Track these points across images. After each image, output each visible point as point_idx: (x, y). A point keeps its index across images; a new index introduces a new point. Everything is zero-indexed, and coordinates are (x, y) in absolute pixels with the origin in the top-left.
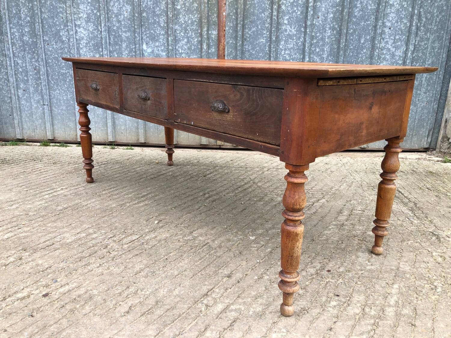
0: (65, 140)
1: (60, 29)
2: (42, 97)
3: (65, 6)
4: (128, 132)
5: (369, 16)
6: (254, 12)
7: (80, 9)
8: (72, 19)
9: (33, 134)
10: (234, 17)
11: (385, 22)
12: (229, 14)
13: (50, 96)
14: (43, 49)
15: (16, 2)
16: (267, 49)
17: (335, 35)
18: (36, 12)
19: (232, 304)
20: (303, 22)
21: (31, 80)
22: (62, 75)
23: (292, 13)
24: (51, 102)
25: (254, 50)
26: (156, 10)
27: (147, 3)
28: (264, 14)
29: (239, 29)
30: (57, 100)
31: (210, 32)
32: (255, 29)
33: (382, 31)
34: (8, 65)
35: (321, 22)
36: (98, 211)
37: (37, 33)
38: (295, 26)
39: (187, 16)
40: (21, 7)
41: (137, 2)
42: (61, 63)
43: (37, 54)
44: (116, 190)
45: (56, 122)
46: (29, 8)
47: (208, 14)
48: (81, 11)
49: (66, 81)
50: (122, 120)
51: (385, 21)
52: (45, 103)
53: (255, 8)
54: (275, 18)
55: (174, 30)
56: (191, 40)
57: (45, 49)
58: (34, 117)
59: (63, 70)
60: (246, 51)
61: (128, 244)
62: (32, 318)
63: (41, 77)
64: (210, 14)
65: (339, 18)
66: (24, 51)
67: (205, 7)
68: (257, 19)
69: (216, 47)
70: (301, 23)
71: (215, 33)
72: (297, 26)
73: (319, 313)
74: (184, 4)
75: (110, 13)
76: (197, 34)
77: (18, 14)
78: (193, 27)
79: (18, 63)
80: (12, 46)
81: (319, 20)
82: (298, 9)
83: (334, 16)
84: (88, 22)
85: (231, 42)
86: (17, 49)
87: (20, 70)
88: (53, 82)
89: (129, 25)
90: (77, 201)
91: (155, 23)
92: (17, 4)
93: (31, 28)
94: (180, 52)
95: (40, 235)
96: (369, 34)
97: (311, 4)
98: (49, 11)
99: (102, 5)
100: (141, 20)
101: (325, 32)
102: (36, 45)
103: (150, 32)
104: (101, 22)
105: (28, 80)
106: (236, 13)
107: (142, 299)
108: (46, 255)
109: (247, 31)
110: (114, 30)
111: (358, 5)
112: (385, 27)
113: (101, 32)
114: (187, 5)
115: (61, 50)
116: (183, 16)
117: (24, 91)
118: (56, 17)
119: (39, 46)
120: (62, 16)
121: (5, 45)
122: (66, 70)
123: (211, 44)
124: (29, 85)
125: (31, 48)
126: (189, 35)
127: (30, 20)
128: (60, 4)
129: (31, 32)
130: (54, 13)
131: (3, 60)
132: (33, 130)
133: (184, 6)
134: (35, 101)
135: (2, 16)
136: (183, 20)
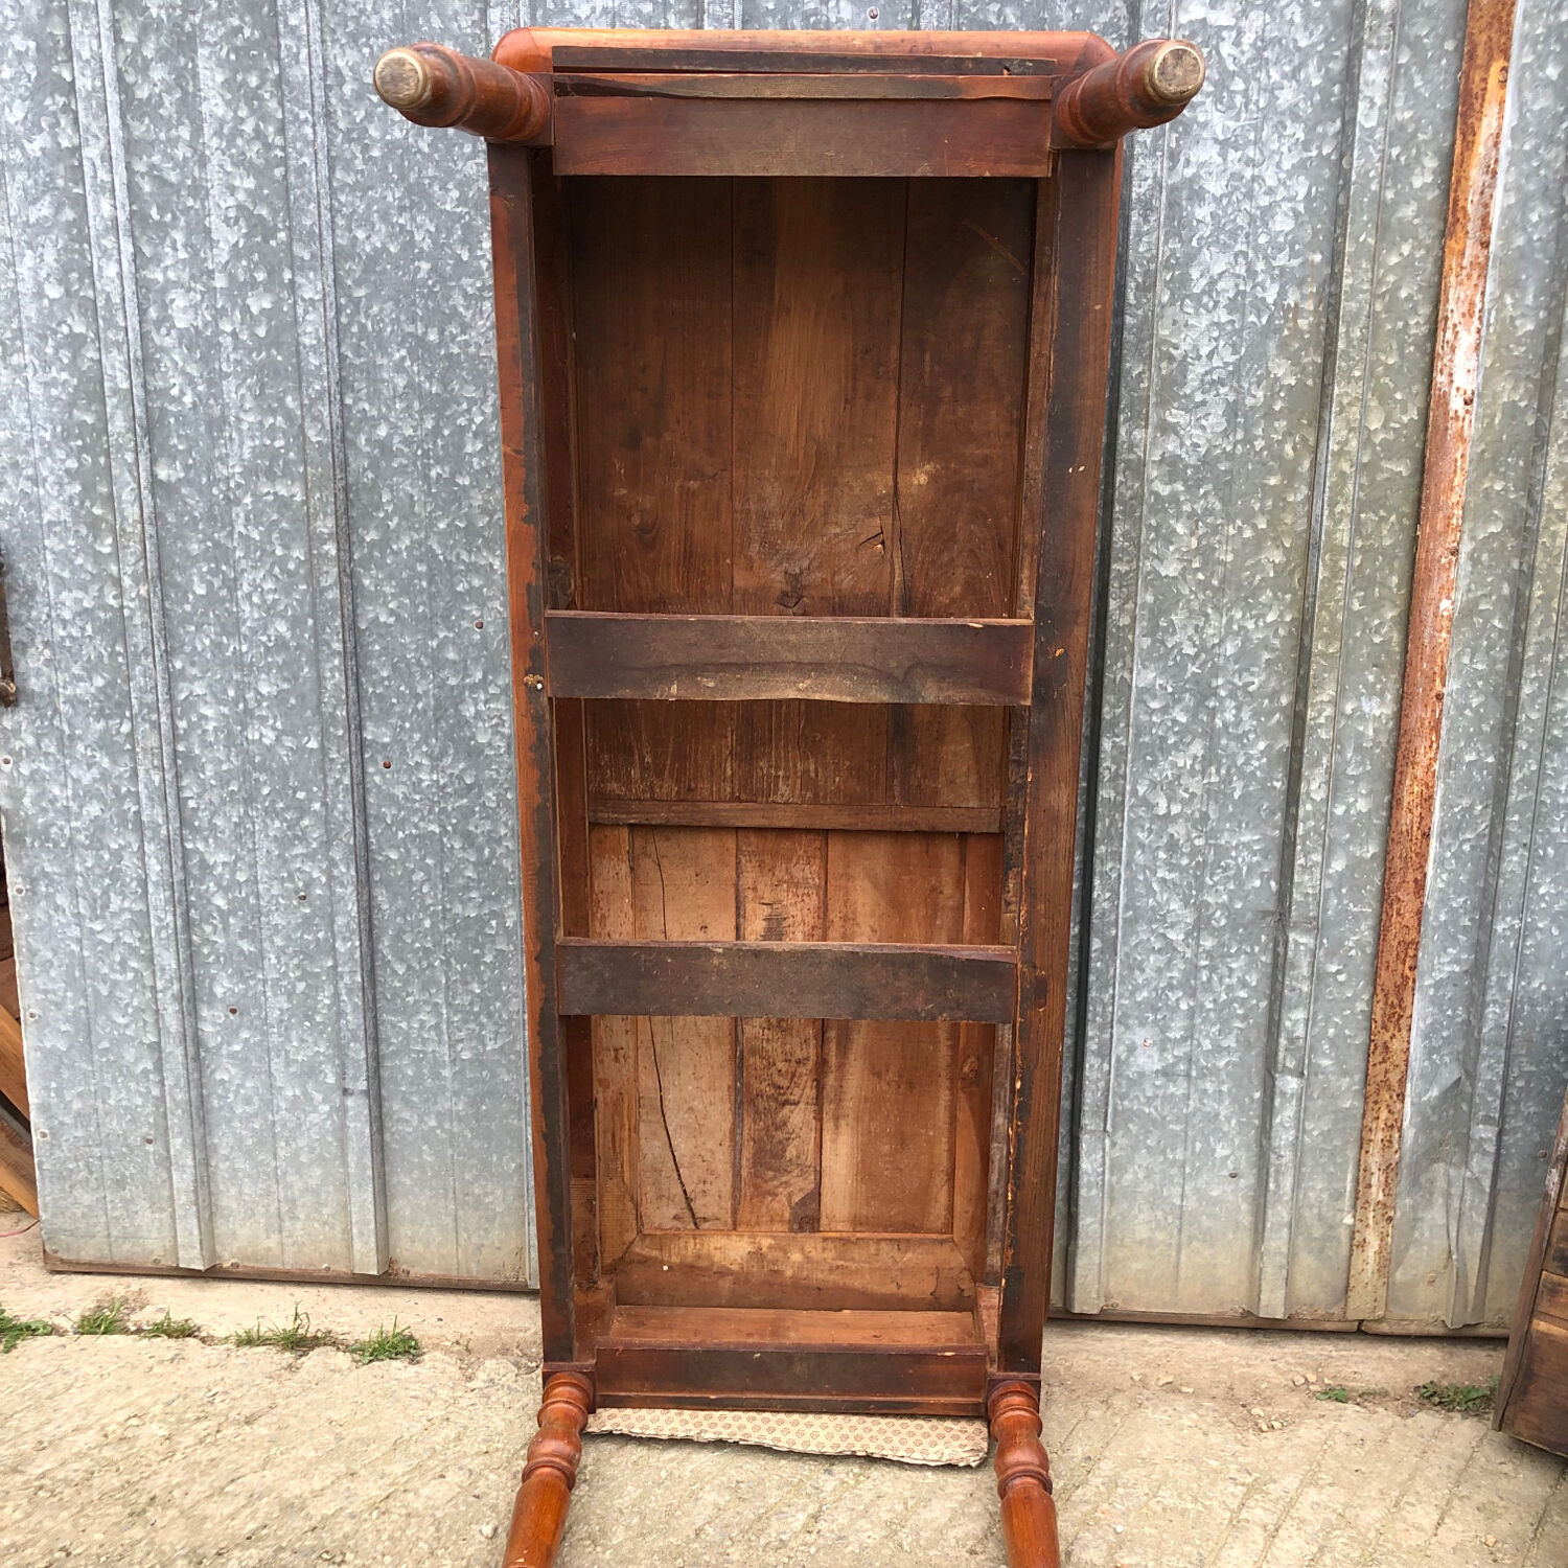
0: (454, 1274)
1: (462, 688)
2: (338, 1047)
9: (272, 1242)
10: (1496, 623)
12: (1469, 610)
14: (357, 792)
15: (208, 537)
21: (280, 952)
22: (455, 929)
24: (385, 1074)
29: (1526, 690)
30: (417, 1062)
31: (1349, 708)
34: (153, 878)
37: (327, 709)
39: (1214, 616)
40: (243, 564)
42: (457, 871)
43: (324, 820)
45: (408, 1182)
46: (284, 570)
47: (1347, 608)
49: (476, 961)
52: (350, 1086)
55: (1133, 694)
56: (1232, 745)
58: (281, 1153)
59: (463, 903)
60: (1556, 807)
63: (340, 945)
64: (1356, 606)
66: (249, 801)
67: (1334, 567)
69: (1381, 786)
71: (1379, 709)
74: (1206, 553)
76: (1270, 714)
77: (223, 601)
78: (1247, 678)
79: (205, 866)
80: (178, 777)
85: (1468, 758)
86: (204, 787)
87: (220, 901)
88: (401, 969)
92: (217, 544)
93: (294, 678)
94: (1162, 811)
98: (405, 589)
102: (322, 770)
105: (258, 959)
106: (1519, 607)
114: (1221, 554)
115: (458, 794)
116: (1190, 617)
117: (233, 1011)
118: (446, 618)
119: (338, 782)
120: (476, 613)
121: (141, 775)
122: (481, 905)
123: (1350, 772)
124: (265, 981)
125: (285, 785)
126: (1218, 723)
127: (288, 635)
128: (470, 552)
129: (293, 701)
130: (432, 597)
131: (122, 848)
132: (275, 1220)
133: (1205, 563)
134: (293, 1069)
135: (126, 612)
136: (1190, 638)
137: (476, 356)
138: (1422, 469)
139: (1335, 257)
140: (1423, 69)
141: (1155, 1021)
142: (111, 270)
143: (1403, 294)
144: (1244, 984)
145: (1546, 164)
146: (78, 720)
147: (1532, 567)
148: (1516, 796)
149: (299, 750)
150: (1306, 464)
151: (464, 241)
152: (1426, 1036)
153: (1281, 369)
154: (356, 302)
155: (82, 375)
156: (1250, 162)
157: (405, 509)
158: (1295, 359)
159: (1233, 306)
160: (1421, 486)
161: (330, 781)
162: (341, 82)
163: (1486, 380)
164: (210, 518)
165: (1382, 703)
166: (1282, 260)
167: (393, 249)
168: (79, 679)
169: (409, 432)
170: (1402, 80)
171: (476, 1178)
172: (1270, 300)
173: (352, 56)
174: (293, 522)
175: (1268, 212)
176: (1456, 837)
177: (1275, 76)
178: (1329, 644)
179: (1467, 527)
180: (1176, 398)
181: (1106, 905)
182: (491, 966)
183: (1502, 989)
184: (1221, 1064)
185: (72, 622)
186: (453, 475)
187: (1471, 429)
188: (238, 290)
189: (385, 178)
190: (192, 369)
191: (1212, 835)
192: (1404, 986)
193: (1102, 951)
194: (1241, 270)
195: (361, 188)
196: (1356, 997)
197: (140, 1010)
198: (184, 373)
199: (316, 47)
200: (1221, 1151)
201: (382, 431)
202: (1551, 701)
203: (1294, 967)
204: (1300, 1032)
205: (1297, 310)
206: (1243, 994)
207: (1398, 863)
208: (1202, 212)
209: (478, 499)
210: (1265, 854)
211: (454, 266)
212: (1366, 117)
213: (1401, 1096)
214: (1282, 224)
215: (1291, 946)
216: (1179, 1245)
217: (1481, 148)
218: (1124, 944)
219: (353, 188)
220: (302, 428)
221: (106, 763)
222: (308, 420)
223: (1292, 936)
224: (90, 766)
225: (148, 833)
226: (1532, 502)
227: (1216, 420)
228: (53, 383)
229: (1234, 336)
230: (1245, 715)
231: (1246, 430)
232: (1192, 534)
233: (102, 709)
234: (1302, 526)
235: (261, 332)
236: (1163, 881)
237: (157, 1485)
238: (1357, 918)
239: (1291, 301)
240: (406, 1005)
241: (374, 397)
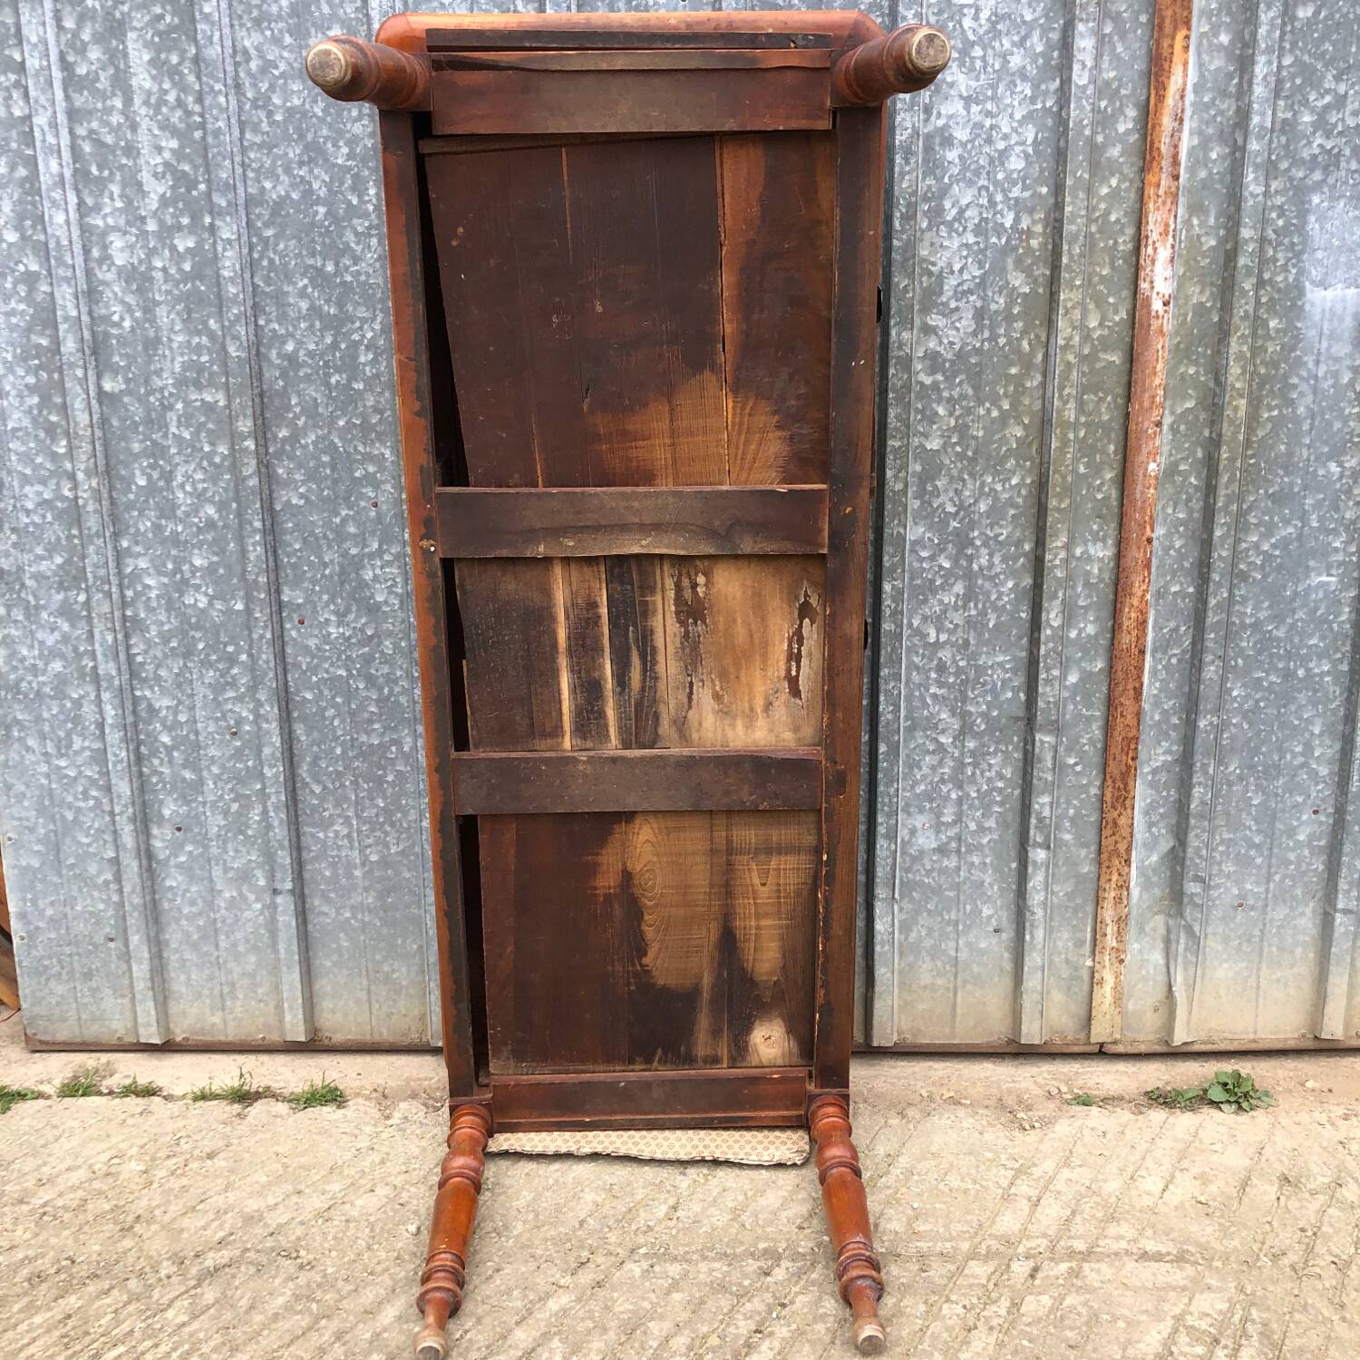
0: (368, 1038)
1: (362, 556)
2: (268, 855)
6: (1290, 454)
9: (217, 1019)
10: (1192, 480)
12: (1171, 471)
13: (299, 848)
14: (278, 645)
15: (147, 438)
16: (1344, 618)
21: (217, 779)
22: (362, 755)
24: (307, 875)
25: (1283, 621)
28: (1340, 464)
29: (1218, 533)
30: (333, 865)
31: (1078, 552)
32: (1291, 530)
34: (109, 721)
37: (250, 576)
39: (969, 481)
40: (177, 459)
42: (361, 707)
43: (250, 669)
45: (328, 964)
46: (211, 463)
47: (1075, 471)
49: (380, 781)
52: (278, 886)
53: (1295, 438)
55: (907, 546)
56: (987, 584)
58: (223, 944)
59: (368, 733)
60: (1244, 626)
63: (267, 771)
64: (1082, 469)
66: (187, 655)
67: (1064, 439)
68: (1305, 487)
69: (1106, 613)
71: (1102, 552)
74: (962, 429)
76: (1015, 559)
77: (162, 490)
78: (997, 530)
79: (152, 710)
80: (127, 636)
85: (1174, 589)
86: (149, 644)
87: (165, 739)
88: (317, 789)
92: (155, 443)
93: (222, 552)
94: (932, 639)
98: (312, 476)
102: (247, 627)
105: (198, 786)
106: (1211, 466)
109: (1253, 538)
114: (974, 431)
115: (361, 644)
116: (951, 482)
117: (179, 829)
118: (346, 499)
119: (262, 637)
120: (372, 495)
121: (97, 636)
122: (383, 734)
123: (1081, 603)
124: (204, 803)
125: (218, 641)
126: (975, 567)
127: (216, 516)
128: (365, 444)
129: (221, 571)
130: (335, 482)
131: (82, 697)
132: (218, 1000)
133: (961, 438)
134: (230, 875)
135: (81, 502)
136: (951, 500)
137: (366, 283)
138: (1131, 358)
139: (1058, 189)
140: (1123, 37)
141: (931, 809)
142: (60, 218)
143: (1113, 218)
144: (1001, 777)
145: (1222, 113)
146: (42, 592)
147: (1220, 435)
148: (1212, 618)
149: (229, 612)
150: (1040, 357)
151: (354, 189)
152: (1146, 813)
153: (1018, 281)
154: (266, 241)
155: (35, 305)
156: (989, 114)
157: (311, 411)
158: (1028, 272)
159: (978, 230)
160: (1131, 371)
161: (255, 636)
162: (248, 59)
163: (1180, 286)
164: (148, 421)
165: (1105, 547)
166: (1016, 192)
167: (295, 196)
168: (42, 558)
169: (312, 347)
170: (1107, 48)
171: (385, 959)
172: (1008, 225)
173: (257, 38)
174: (218, 422)
175: (1004, 155)
176: (1165, 653)
177: (1007, 44)
178: (1061, 501)
179: (1167, 404)
180: (935, 305)
181: (890, 716)
182: (393, 785)
183: (1206, 773)
184: (985, 841)
185: (35, 511)
186: (349, 381)
187: (1168, 326)
188: (166, 232)
189: (287, 139)
190: (131, 299)
191: (973, 657)
192: (1128, 774)
193: (887, 753)
194: (983, 201)
195: (267, 147)
196: (1090, 783)
197: (100, 831)
198: (123, 302)
199: (227, 31)
200: (986, 911)
201: (290, 347)
202: (1237, 541)
203: (1040, 761)
204: (1046, 813)
205: (1029, 233)
206: (1000, 784)
207: (1120, 675)
208: (952, 155)
209: (370, 401)
210: (1015, 671)
211: (346, 211)
212: (1080, 77)
213: (1128, 862)
214: (1016, 163)
215: (1038, 744)
216: (955, 988)
217: (1170, 100)
218: (906, 747)
219: (260, 146)
220: (224, 347)
221: (66, 627)
222: (228, 339)
223: (1038, 737)
224: (53, 631)
225: (104, 684)
226: (1218, 383)
227: (966, 322)
228: (12, 313)
229: (980, 254)
230: (997, 560)
231: (992, 330)
232: (951, 415)
233: (61, 583)
234: (1037, 405)
235: (187, 267)
236: (935, 696)
237: (141, 1206)
238: (1089, 720)
239: (1024, 225)
240: (322, 819)
241: (282, 318)
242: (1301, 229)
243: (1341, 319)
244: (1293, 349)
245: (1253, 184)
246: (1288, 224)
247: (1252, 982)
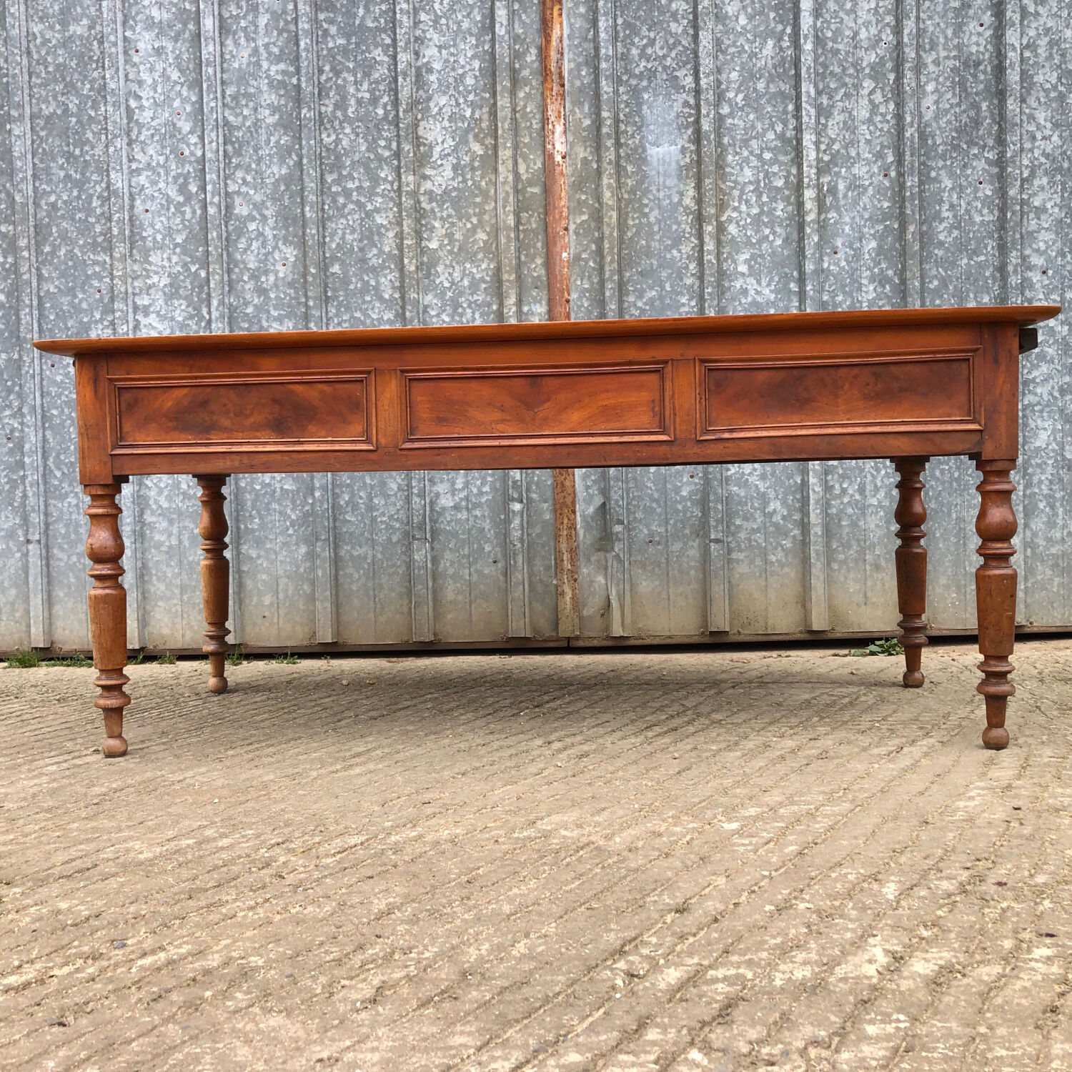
0: (86, 647)
1: (90, 322)
2: (25, 518)
3: (108, 259)
4: (282, 612)
5: (980, 241)
6: (649, 246)
7: (150, 263)
8: (126, 293)
10: (591, 264)
11: (1028, 256)
12: (577, 258)
13: (46, 514)
14: (37, 379)
17: (887, 297)
18: (25, 277)
19: (710, 967)
20: (793, 266)
23: (760, 242)
24: (51, 533)
26: (370, 256)
27: (343, 238)
28: (680, 251)
29: (607, 294)
30: (67, 526)
31: (525, 309)
32: (654, 293)
33: (1024, 279)
35: (843, 264)
36: (225, 792)
37: (22, 335)
38: (771, 280)
39: (457, 268)
41: (313, 236)
43: (20, 396)
44: (269, 746)
45: (61, 595)
47: (519, 258)
48: (153, 268)
50: (264, 577)
51: (1027, 252)
52: (30, 537)
53: (651, 235)
54: (712, 258)
55: (421, 307)
57: (42, 379)
61: (334, 855)
62: (62, 1029)
63: (27, 460)
64: (523, 258)
65: (896, 250)
67: (508, 237)
68: (660, 266)
70: (787, 270)
71: (540, 309)
72: (776, 279)
73: (1004, 976)
74: (450, 236)
75: (237, 270)
76: (488, 314)
78: (476, 297)
81: (839, 260)
82: (774, 233)
83: (880, 247)
84: (171, 298)
88: (58, 474)
89: (291, 298)
90: (149, 774)
91: (366, 289)
93: (7, 322)
95: (48, 847)
96: (988, 290)
97: (810, 218)
98: (62, 275)
99: (216, 248)
100: (326, 286)
101: (859, 289)
102: (19, 368)
103: (352, 317)
104: (209, 294)
106: (600, 252)
107: (412, 968)
108: (78, 889)
109: (631, 299)
110: (247, 315)
111: (945, 214)
112: (1030, 268)
113: (209, 322)
114: (457, 236)
116: (446, 268)
118: (82, 288)
120: (98, 285)
126: (464, 320)
127: (5, 301)
128: (95, 255)
129: (6, 335)
130: (76, 278)
133: (450, 241)
136: (447, 279)
138: (547, 190)
139: (494, 94)
140: (525, 12)
141: (447, 480)
143: (528, 110)
145: (586, 50)
147: (603, 234)
149: (9, 360)
150: (492, 191)
151: (92, 107)
152: (583, 479)
153: (477, 149)
154: (41, 138)
156: (452, 54)
157: (64, 236)
158: (482, 142)
159: (451, 119)
160: (546, 198)
162: (35, 39)
163: (571, 148)
165: (541, 306)
166: (471, 97)
167: (59, 112)
169: (65, 198)
170: (516, 18)
172: (468, 116)
173: (41, 26)
175: (463, 76)
177: (460, 17)
178: (510, 276)
179: (571, 217)
180: (429, 163)
184: (483, 500)
186: (87, 217)
187: (567, 170)
189: (55, 81)
194: (453, 102)
195: (44, 85)
199: (23, 23)
200: (487, 548)
201: (53, 198)
202: (621, 302)
204: (518, 477)
205: (481, 120)
208: (433, 78)
209: (98, 229)
212: (500, 31)
213: (574, 512)
214: (470, 81)
216: (470, 602)
217: (554, 43)
219: (40, 86)
220: (13, 197)
222: (16, 192)
226: (600, 204)
227: (448, 173)
229: (453, 133)
230: (477, 315)
231: (463, 176)
232: (443, 227)
234: (493, 221)
239: (477, 116)
240: (61, 494)
241: (49, 182)
242: (639, 113)
243: (669, 164)
244: (643, 183)
245: (606, 87)
246: (632, 111)
247: (664, 595)
